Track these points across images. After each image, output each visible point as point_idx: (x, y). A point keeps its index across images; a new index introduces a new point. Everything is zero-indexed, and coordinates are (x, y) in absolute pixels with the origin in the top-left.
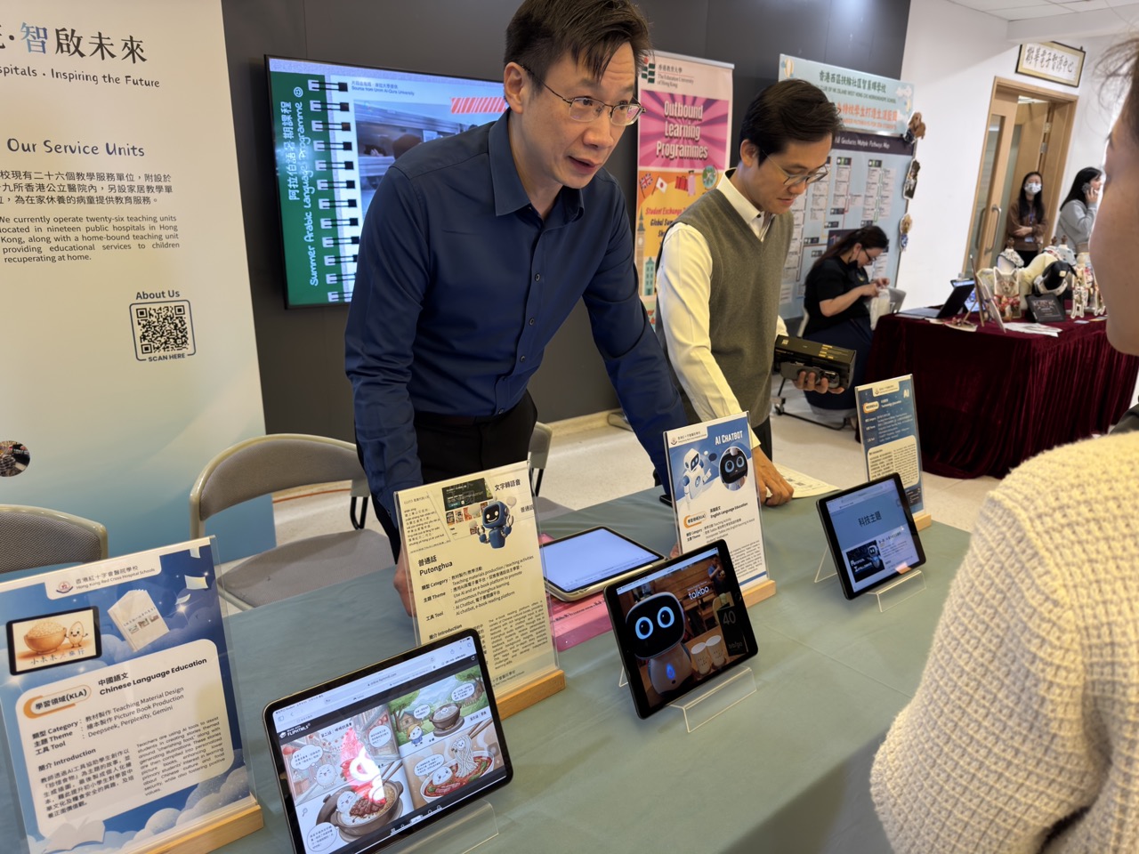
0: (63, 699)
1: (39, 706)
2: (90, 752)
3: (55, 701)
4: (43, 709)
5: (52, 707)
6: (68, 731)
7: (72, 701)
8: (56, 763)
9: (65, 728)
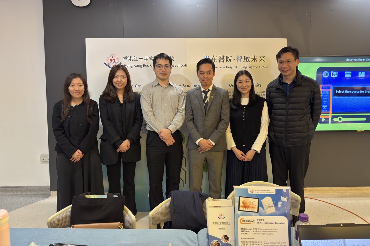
0: (248, 221)
1: (243, 221)
2: (253, 239)
3: (247, 221)
4: (244, 222)
5: (246, 222)
6: (248, 230)
7: (250, 222)
8: (245, 238)
9: (248, 229)
